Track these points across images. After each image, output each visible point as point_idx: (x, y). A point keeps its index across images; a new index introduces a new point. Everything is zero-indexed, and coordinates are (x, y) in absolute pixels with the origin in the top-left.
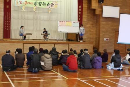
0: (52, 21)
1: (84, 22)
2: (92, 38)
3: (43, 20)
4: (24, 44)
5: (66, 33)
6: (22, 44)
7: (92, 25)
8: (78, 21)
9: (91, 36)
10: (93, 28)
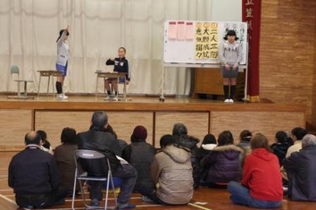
0: (131, 20)
1: (267, 23)
2: (301, 88)
3: (96, 17)
4: (37, 113)
5: (187, 68)
6: (29, 112)
7: (300, 33)
8: (245, 19)
9: (296, 80)
10: (303, 47)
